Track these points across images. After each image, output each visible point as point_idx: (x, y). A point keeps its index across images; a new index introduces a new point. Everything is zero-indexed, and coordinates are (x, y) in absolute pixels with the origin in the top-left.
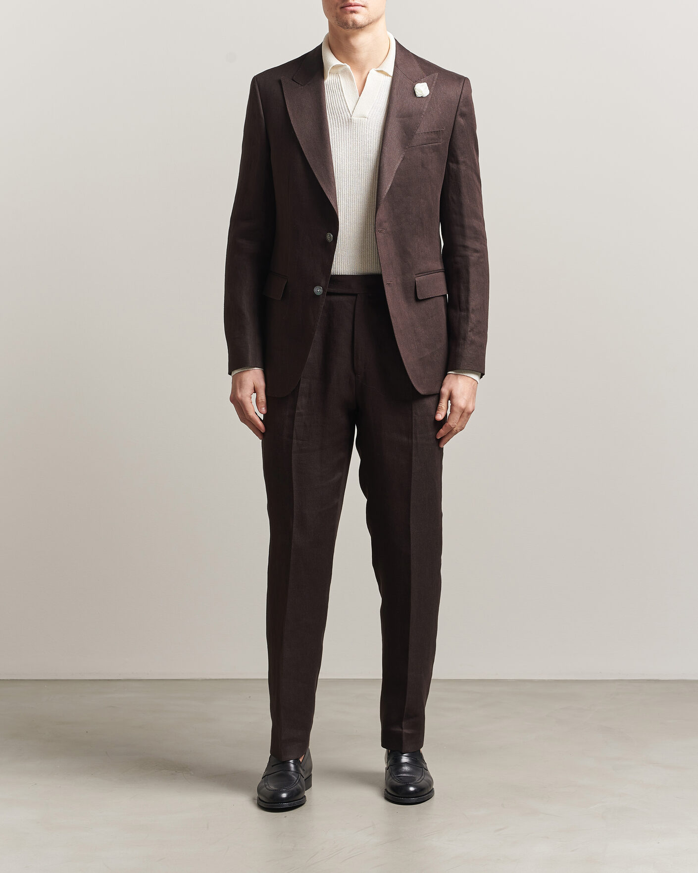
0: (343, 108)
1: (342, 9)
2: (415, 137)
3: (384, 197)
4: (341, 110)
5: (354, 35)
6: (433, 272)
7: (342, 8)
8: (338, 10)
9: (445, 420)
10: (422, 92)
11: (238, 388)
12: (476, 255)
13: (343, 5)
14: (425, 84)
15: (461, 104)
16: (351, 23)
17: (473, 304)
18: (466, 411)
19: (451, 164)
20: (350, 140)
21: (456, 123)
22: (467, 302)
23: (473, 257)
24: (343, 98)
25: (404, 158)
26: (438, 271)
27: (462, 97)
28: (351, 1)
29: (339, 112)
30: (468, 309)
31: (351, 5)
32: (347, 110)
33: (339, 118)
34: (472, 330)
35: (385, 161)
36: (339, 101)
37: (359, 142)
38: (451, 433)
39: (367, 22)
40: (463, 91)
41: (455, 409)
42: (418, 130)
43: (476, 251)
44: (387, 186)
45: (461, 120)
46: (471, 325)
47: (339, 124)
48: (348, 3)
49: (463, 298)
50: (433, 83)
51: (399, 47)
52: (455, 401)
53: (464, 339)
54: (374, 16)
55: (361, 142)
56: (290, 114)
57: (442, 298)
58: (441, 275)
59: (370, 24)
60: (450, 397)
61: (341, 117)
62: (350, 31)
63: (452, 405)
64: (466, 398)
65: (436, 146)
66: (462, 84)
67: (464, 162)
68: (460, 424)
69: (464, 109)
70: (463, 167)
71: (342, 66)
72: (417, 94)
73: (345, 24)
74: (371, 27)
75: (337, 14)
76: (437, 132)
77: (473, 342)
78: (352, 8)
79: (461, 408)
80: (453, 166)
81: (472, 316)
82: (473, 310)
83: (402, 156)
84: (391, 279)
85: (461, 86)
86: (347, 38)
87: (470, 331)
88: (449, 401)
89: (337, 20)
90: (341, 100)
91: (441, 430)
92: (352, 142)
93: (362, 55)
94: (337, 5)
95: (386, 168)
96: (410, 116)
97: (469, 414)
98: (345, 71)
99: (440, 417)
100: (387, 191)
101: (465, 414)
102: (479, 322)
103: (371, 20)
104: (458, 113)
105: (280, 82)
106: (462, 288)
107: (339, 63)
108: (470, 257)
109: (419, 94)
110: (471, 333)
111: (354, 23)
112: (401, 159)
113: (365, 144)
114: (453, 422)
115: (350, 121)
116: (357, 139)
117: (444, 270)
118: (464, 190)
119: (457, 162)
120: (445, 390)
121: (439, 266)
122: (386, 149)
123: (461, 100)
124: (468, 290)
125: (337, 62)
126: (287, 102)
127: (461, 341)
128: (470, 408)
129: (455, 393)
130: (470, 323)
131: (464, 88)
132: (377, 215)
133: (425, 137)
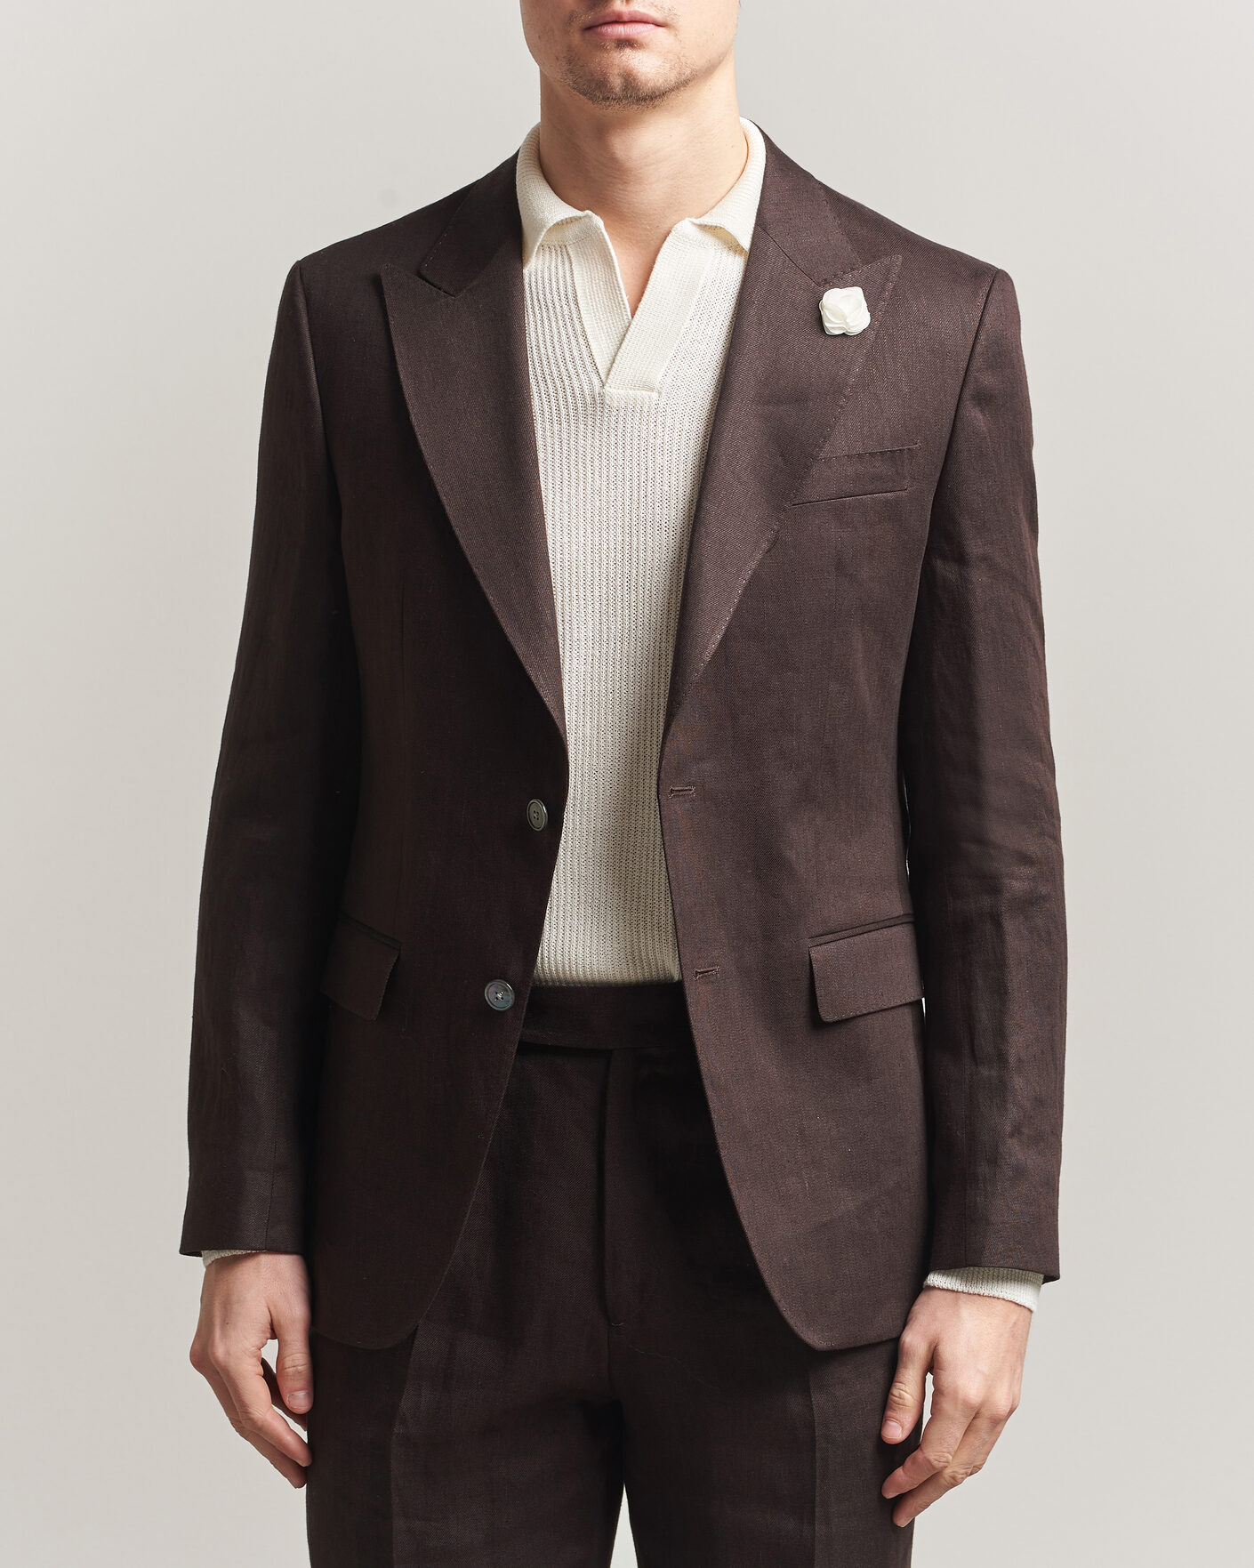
0: (578, 362)
1: (587, 35)
2: (814, 471)
3: (695, 677)
4: (570, 366)
5: (624, 123)
6: (872, 927)
7: (589, 28)
8: (576, 38)
9: (915, 1440)
10: (844, 318)
11: (217, 1321)
12: (1025, 871)
13: (588, 18)
14: (857, 293)
15: (978, 362)
16: (617, 83)
17: (1018, 1044)
18: (986, 1413)
19: (939, 564)
20: (597, 463)
21: (959, 425)
22: (1000, 1034)
23: (1017, 883)
24: (578, 327)
25: (774, 543)
26: (890, 923)
27: (982, 337)
28: (618, 6)
29: (564, 373)
30: (1001, 1058)
31: (619, 20)
32: (589, 368)
33: (561, 394)
34: (1017, 1131)
35: (708, 547)
36: (564, 338)
37: (627, 471)
38: (934, 1483)
39: (673, 77)
40: (987, 319)
41: (947, 1406)
42: (827, 447)
43: (1026, 860)
44: (710, 637)
45: (976, 417)
46: (1013, 1113)
47: (563, 412)
48: (608, 10)
49: (984, 1017)
50: (884, 289)
51: (778, 162)
52: (948, 1378)
53: (994, 1161)
54: (697, 60)
55: (636, 469)
56: (408, 392)
57: (907, 1010)
58: (902, 936)
59: (682, 84)
60: (933, 1364)
61: (569, 391)
62: (613, 110)
63: (938, 1393)
64: (985, 1369)
65: (887, 502)
66: (983, 293)
67: (985, 558)
68: (964, 1456)
69: (988, 380)
70: (979, 577)
71: (577, 219)
72: (827, 324)
73: (595, 87)
74: (685, 95)
75: (570, 48)
76: (892, 456)
77: (1020, 1173)
78: (621, 30)
79: (966, 1404)
80: (947, 571)
81: (1017, 1082)
82: (1020, 1060)
83: (770, 535)
84: (715, 953)
85: (980, 302)
86: (602, 131)
87: (1012, 1135)
88: (929, 1377)
89: (571, 71)
90: (571, 333)
91: (899, 1472)
92: (604, 471)
93: (650, 192)
94: (571, 18)
95: (709, 572)
96: (798, 398)
97: (997, 1422)
98: (588, 240)
99: (896, 1431)
100: (707, 656)
101: (983, 1424)
102: (1039, 1102)
103: (688, 72)
104: (968, 393)
105: (377, 283)
106: (980, 982)
107: (570, 212)
108: (1007, 881)
109: (833, 325)
110: (1015, 1140)
111: (629, 80)
112: (765, 546)
113: (651, 475)
114: (941, 1449)
115: (598, 403)
116: (621, 462)
117: (911, 919)
118: (984, 653)
119: (961, 559)
120: (915, 1340)
121: (894, 903)
122: (712, 509)
123: (979, 348)
124: (1000, 991)
125: (566, 212)
126: (399, 349)
127: (983, 1169)
128: (1001, 1402)
129: (947, 1352)
130: (1010, 1106)
131: (991, 309)
132: (670, 737)
133: (850, 471)
